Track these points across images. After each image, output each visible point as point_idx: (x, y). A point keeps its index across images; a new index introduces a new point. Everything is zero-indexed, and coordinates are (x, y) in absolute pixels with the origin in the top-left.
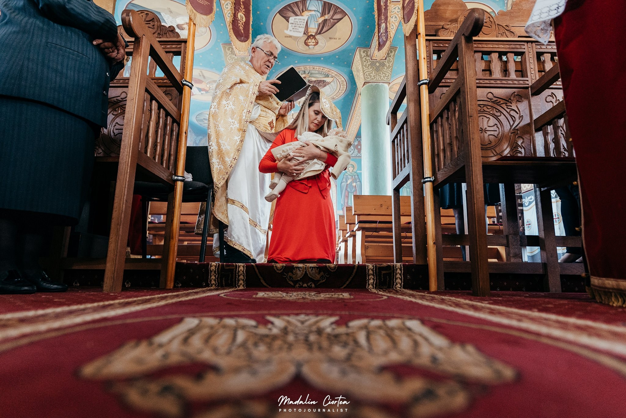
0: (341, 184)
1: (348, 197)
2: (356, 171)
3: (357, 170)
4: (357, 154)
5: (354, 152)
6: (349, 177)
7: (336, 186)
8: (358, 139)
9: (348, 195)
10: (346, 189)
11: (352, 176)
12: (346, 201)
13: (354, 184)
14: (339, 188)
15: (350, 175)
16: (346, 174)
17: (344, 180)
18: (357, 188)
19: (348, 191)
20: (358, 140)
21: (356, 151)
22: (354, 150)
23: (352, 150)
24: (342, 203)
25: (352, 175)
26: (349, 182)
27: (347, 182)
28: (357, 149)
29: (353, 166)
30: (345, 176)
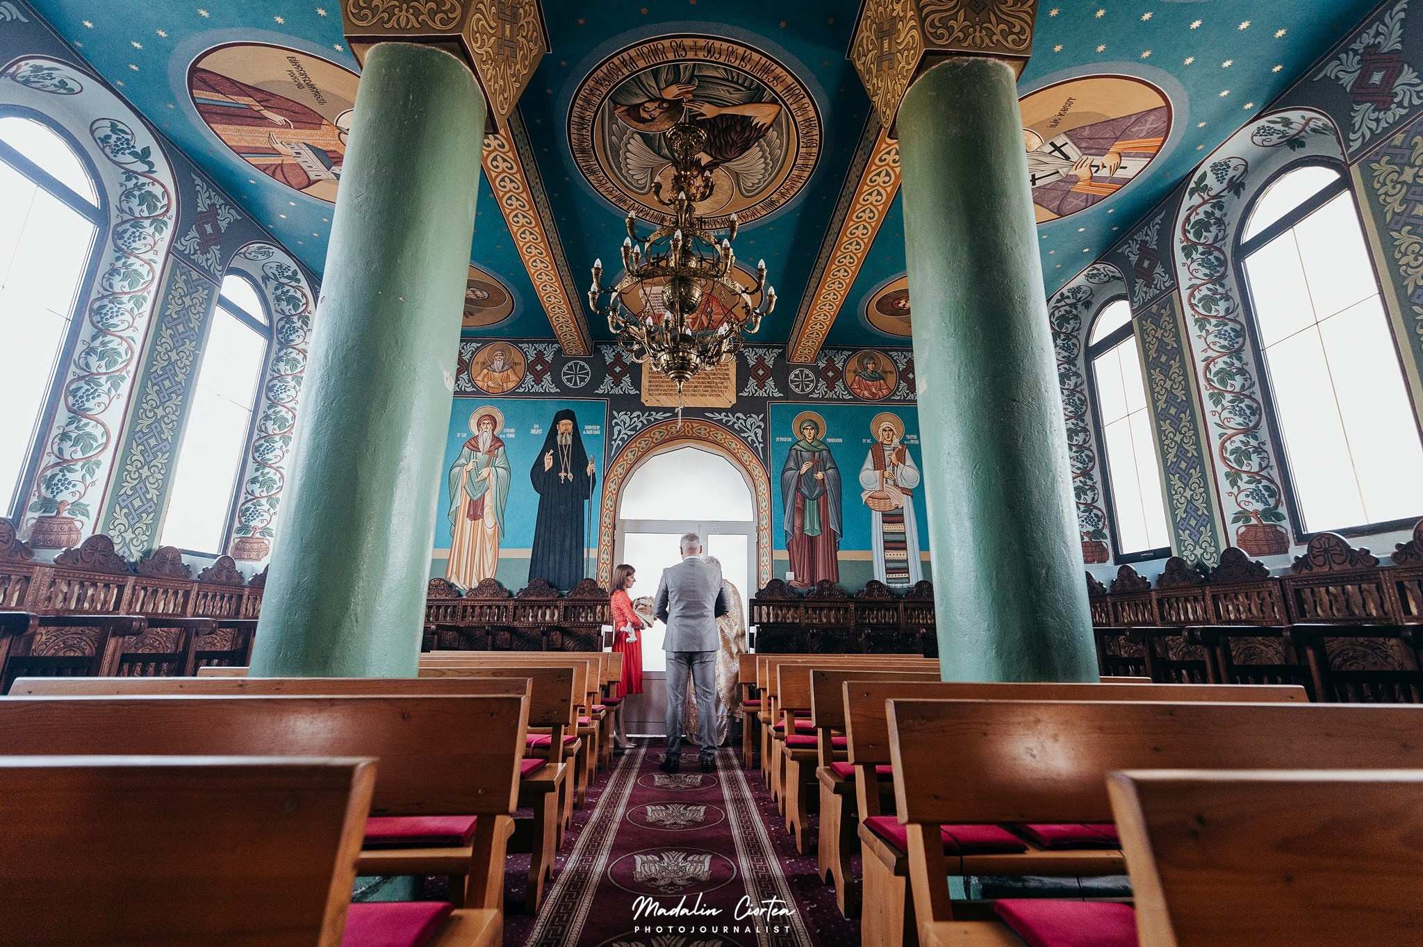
0: (783, 474)
1: (802, 511)
2: (825, 438)
3: (827, 436)
4: (826, 392)
5: (816, 387)
6: (805, 454)
7: (769, 479)
8: (826, 351)
9: (804, 505)
10: (797, 489)
11: (814, 453)
12: (798, 523)
13: (820, 475)
14: (777, 487)
15: (808, 451)
16: (796, 447)
17: (792, 464)
18: (828, 487)
19: (803, 494)
20: (826, 356)
21: (822, 383)
22: (818, 381)
23: (812, 381)
24: (787, 527)
25: (814, 449)
26: (804, 469)
27: (799, 469)
28: (826, 378)
29: (816, 424)
30: (793, 452)
